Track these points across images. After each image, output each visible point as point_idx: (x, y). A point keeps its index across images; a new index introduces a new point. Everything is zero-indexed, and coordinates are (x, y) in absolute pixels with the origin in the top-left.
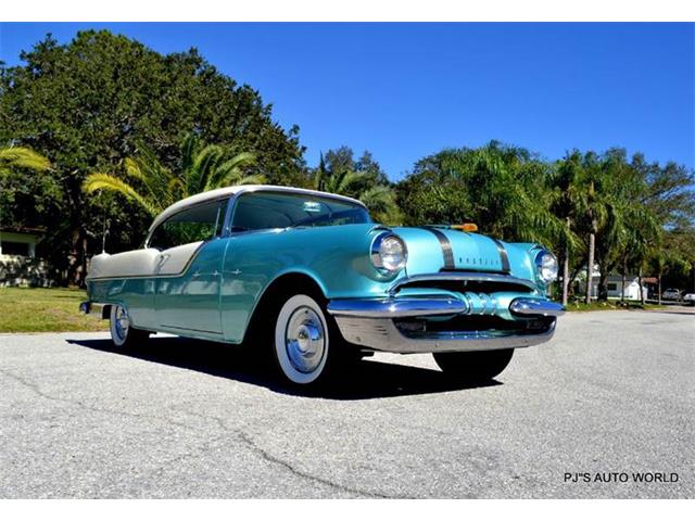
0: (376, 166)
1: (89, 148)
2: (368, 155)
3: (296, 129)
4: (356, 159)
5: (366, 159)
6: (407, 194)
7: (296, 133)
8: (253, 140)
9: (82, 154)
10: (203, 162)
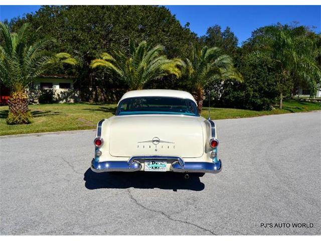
0: (232, 34)
1: (93, 43)
2: (228, 29)
3: (188, 24)
4: (222, 31)
5: (228, 31)
6: (241, 55)
7: (188, 26)
8: (167, 32)
9: (90, 45)
10: (139, 50)
